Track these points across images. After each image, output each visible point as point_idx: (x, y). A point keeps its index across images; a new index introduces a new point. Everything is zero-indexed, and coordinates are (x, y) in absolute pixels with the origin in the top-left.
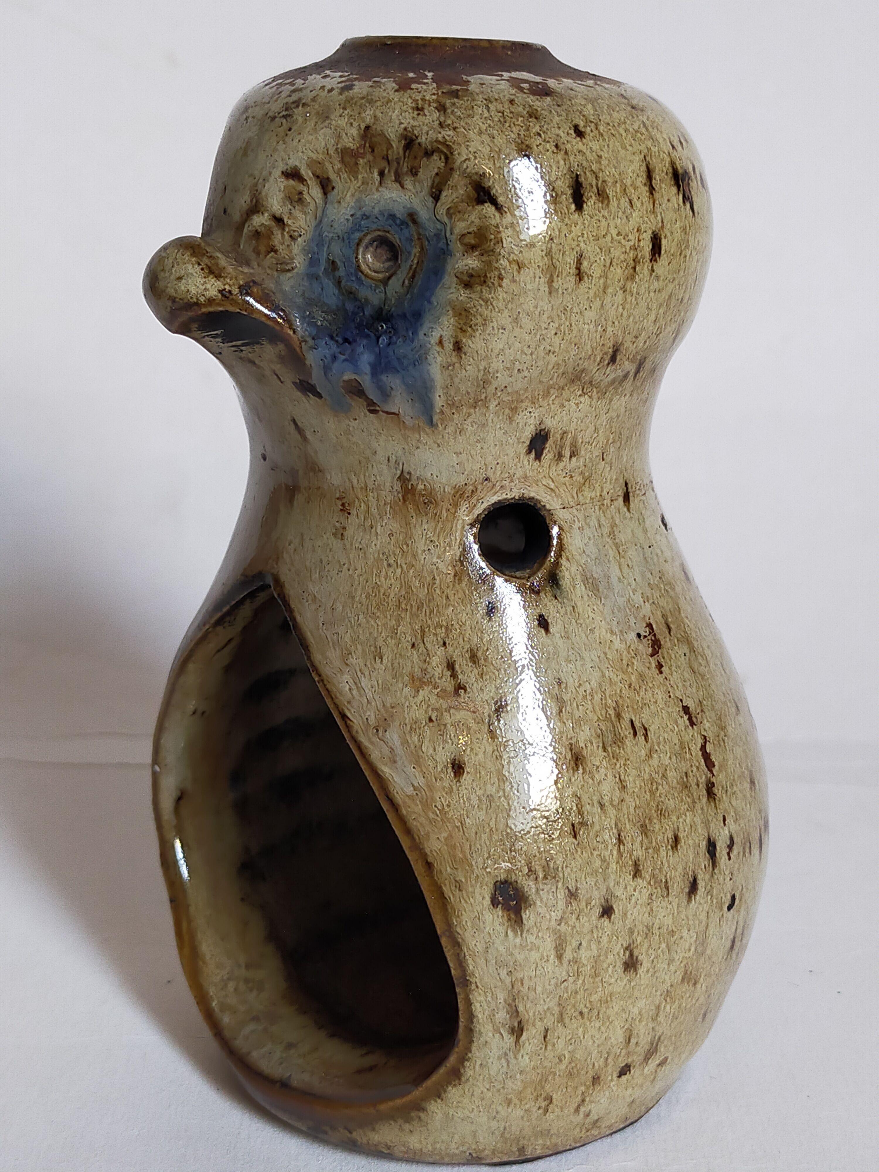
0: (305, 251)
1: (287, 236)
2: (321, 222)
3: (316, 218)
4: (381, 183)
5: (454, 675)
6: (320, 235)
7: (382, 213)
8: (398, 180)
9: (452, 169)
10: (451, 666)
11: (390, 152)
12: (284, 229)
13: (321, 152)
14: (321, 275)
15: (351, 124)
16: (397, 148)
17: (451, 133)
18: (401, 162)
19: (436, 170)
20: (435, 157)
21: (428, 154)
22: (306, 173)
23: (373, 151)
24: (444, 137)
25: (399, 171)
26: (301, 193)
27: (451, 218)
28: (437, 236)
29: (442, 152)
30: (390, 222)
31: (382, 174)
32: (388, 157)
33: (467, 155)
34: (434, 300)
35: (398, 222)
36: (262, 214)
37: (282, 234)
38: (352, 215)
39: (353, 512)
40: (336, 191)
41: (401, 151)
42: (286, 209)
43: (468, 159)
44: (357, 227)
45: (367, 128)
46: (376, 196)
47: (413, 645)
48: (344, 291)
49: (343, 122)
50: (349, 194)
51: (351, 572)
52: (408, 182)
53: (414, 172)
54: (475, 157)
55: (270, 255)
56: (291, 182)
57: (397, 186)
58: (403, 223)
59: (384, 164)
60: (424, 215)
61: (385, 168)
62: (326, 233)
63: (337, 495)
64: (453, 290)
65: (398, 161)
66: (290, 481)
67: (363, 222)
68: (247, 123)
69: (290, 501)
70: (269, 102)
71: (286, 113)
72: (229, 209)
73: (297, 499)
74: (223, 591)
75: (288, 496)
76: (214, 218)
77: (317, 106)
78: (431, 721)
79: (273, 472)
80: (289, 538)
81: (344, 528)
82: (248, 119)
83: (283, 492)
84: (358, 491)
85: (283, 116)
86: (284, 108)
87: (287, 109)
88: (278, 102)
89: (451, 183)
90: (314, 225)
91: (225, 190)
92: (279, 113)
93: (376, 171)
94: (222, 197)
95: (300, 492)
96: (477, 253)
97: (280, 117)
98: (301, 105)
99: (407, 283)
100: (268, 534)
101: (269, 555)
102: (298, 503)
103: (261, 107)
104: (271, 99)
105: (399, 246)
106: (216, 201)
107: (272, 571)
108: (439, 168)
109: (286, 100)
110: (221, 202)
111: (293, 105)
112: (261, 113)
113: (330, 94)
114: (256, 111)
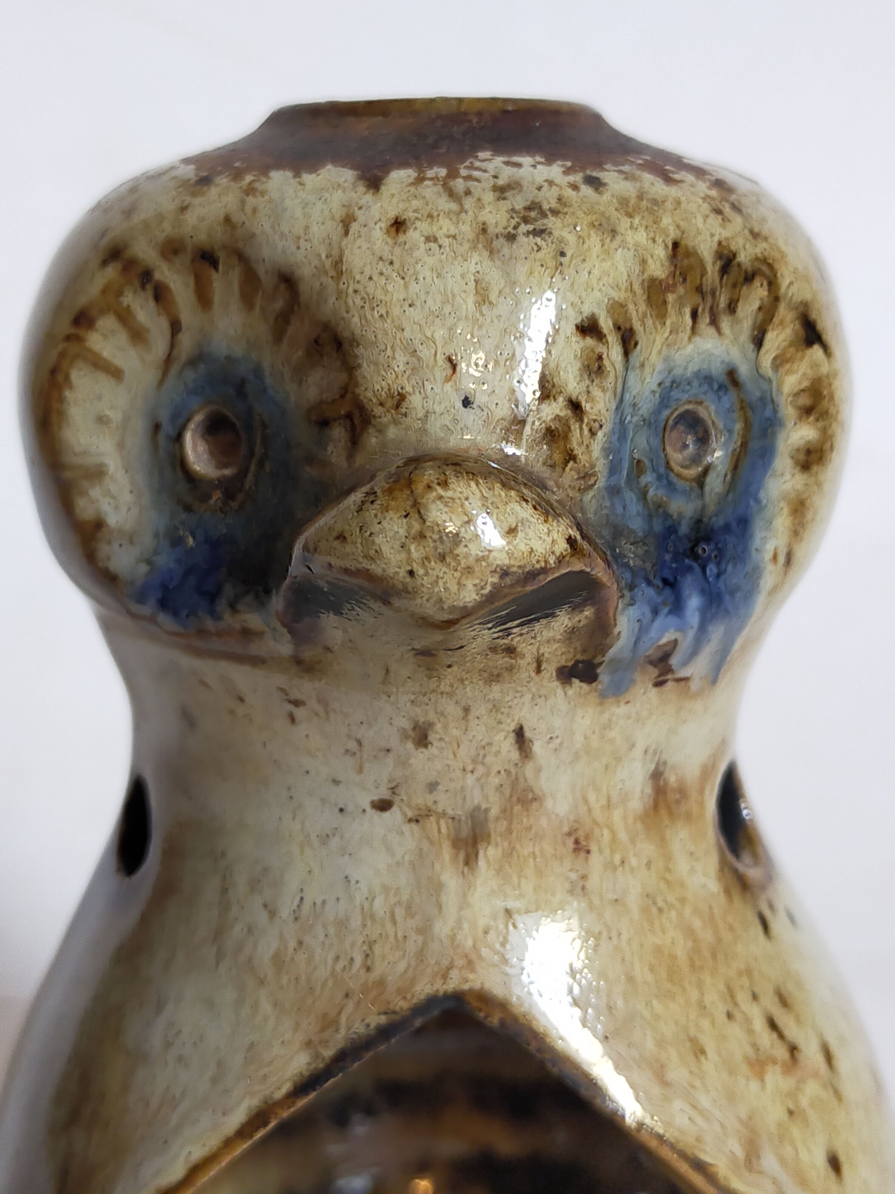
0: (607, 451)
1: (585, 428)
2: (621, 400)
3: (615, 395)
4: (693, 329)
5: (781, 1036)
6: (622, 421)
7: (697, 374)
8: (714, 322)
9: (777, 300)
10: (773, 1025)
11: (705, 281)
12: (581, 420)
13: (624, 288)
14: (623, 485)
15: (654, 241)
16: (713, 272)
17: (766, 245)
18: (718, 293)
19: (758, 303)
20: (757, 282)
21: (749, 278)
22: (606, 324)
23: (685, 280)
24: (763, 253)
25: (715, 308)
26: (600, 358)
27: (778, 370)
28: (762, 401)
29: (762, 274)
30: (706, 387)
31: (694, 315)
32: (702, 289)
33: (790, 277)
34: (762, 495)
35: (715, 386)
36: (555, 399)
37: (581, 429)
38: (660, 385)
39: (594, 848)
40: (639, 347)
41: (717, 279)
42: (583, 387)
43: (792, 283)
44: (663, 401)
45: (676, 245)
46: (689, 349)
47: (729, 1016)
48: (651, 505)
49: (641, 237)
50: (655, 350)
51: (615, 940)
52: (725, 323)
53: (732, 308)
55: (570, 466)
56: (589, 341)
57: (712, 331)
58: (721, 387)
59: (698, 299)
60: (744, 370)
61: (698, 305)
62: (629, 418)
63: (566, 829)
64: (788, 476)
65: (713, 293)
66: (465, 831)
67: (672, 393)
68: (440, 247)
69: (467, 863)
70: (462, 210)
71: (530, 227)
72: (480, 399)
73: (486, 856)
74: (317, 1056)
75: (462, 856)
76: (432, 418)
77: (580, 214)
78: (791, 1113)
79: (414, 826)
80: (482, 922)
81: (584, 877)
82: (435, 240)
83: (447, 852)
84: (597, 814)
85: (529, 232)
86: (517, 220)
87: (526, 220)
88: (488, 210)
89: (776, 320)
90: (614, 407)
91: (454, 366)
92: (515, 228)
93: (687, 311)
94: (448, 379)
95: (489, 843)
96: (812, 418)
97: (524, 234)
98: (548, 213)
99: (729, 477)
100: (425, 930)
101: (445, 963)
102: (488, 861)
103: (451, 220)
104: (462, 205)
105: (713, 423)
106: (428, 386)
107: (466, 987)
108: (761, 299)
109: (505, 205)
110: (448, 387)
111: (533, 214)
112: (467, 229)
113: (581, 194)
114: (445, 226)
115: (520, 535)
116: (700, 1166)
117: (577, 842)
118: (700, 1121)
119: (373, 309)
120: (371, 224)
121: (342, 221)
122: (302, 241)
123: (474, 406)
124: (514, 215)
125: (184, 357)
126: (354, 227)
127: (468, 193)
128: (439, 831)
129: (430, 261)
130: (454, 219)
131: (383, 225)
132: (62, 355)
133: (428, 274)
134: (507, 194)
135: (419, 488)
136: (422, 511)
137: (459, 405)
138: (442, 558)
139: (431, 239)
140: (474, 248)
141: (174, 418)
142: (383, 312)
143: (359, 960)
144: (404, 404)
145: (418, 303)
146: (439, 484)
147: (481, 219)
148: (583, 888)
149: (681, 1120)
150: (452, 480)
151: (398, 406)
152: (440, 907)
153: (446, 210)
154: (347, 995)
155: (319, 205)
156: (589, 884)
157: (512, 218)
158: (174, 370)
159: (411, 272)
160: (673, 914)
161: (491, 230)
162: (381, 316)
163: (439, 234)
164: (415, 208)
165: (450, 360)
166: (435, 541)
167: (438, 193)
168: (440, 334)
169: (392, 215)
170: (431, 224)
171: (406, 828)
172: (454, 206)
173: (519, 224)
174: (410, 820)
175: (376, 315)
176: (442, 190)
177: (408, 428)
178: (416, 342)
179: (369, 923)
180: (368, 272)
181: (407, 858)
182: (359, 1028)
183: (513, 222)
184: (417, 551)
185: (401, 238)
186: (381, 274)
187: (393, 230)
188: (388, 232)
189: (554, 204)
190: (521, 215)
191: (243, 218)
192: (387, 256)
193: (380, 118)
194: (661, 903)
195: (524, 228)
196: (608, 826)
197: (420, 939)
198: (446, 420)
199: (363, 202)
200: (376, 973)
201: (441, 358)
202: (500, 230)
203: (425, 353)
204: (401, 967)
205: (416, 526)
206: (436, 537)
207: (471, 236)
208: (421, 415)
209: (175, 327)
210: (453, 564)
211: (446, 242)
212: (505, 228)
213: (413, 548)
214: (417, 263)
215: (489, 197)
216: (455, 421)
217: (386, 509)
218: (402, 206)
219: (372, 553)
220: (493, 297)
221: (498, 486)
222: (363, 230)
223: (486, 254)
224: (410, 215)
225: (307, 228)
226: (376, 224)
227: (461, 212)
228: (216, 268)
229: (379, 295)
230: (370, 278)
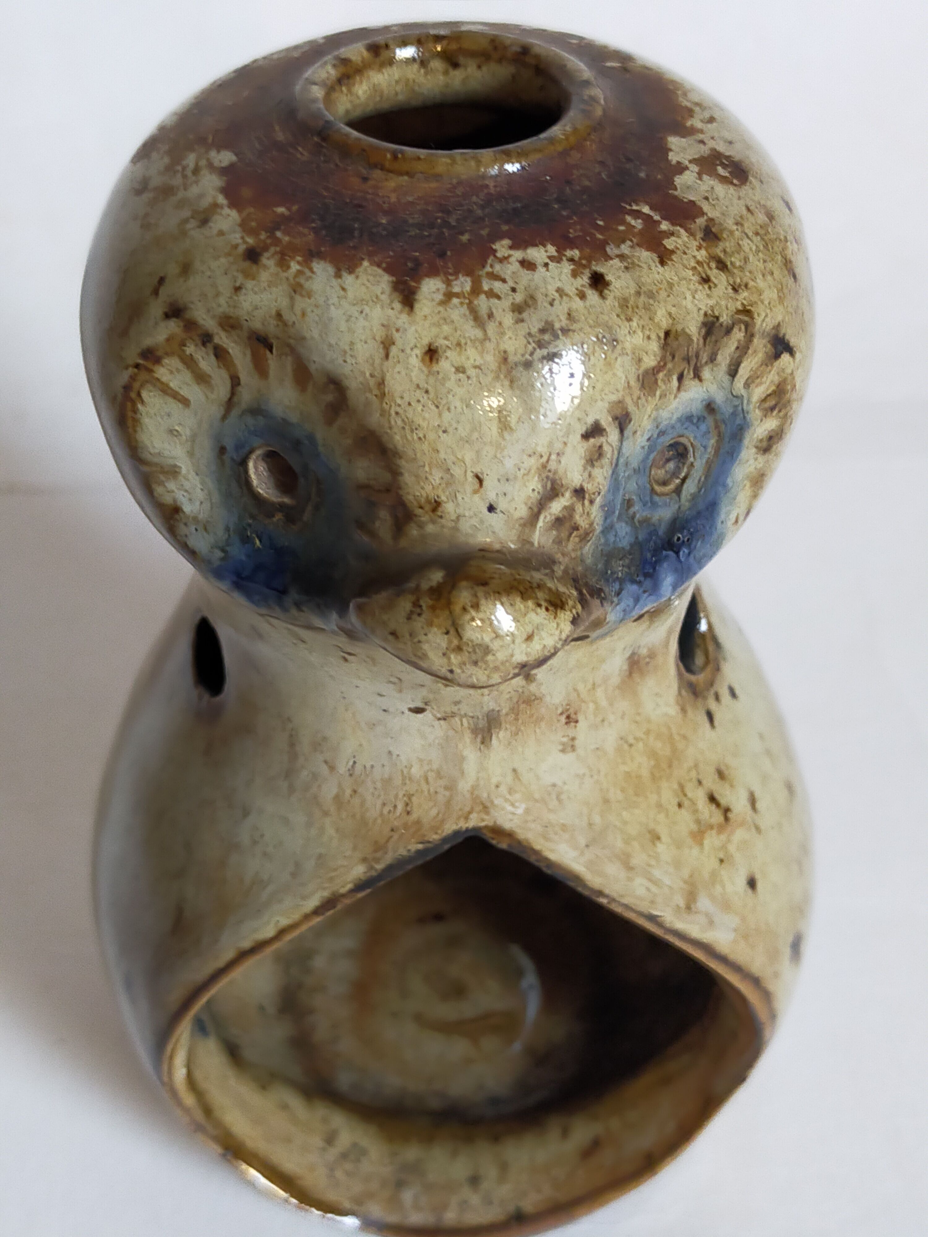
0: (603, 506)
1: (586, 502)
2: (617, 465)
3: (612, 464)
4: (679, 389)
5: (718, 805)
6: (616, 480)
7: (679, 420)
8: (697, 376)
9: (752, 335)
10: (712, 799)
11: (691, 349)
12: (583, 499)
13: (622, 389)
14: (615, 521)
15: (649, 338)
16: (698, 340)
17: (745, 294)
18: (701, 353)
19: (735, 345)
20: (736, 330)
21: (729, 331)
22: (606, 422)
23: (673, 357)
24: (742, 304)
25: (699, 365)
26: (600, 447)
27: (749, 387)
28: (734, 414)
29: (741, 321)
30: (687, 424)
31: (680, 378)
32: (688, 356)
33: (765, 311)
34: (729, 481)
35: (695, 421)
36: (563, 495)
37: (583, 505)
38: (649, 439)
39: (581, 718)
40: (632, 423)
41: (701, 343)
42: (586, 475)
43: (766, 316)
44: (651, 449)
45: (667, 334)
46: (675, 404)
47: (680, 805)
48: (637, 524)
49: (638, 339)
50: (646, 417)
51: (595, 777)
52: (706, 372)
53: (712, 359)
54: (771, 309)
55: (573, 535)
56: (592, 440)
57: (694, 382)
58: (700, 418)
59: (684, 365)
60: (719, 398)
61: (684, 369)
62: (622, 475)
63: (559, 711)
64: (752, 461)
65: (697, 356)
66: (482, 723)
67: (659, 440)
68: (468, 378)
69: (483, 743)
70: (486, 338)
71: (545, 352)
72: (502, 505)
73: (498, 737)
74: (371, 868)
75: (479, 739)
76: (462, 520)
77: (587, 329)
78: (722, 861)
79: (442, 722)
80: (494, 781)
81: (573, 739)
82: (464, 372)
83: (468, 737)
84: (584, 695)
85: (544, 358)
86: (533, 345)
87: (541, 345)
88: (507, 337)
89: (750, 351)
90: (610, 472)
91: (480, 481)
92: (532, 354)
93: (675, 378)
94: (475, 492)
95: (500, 729)
96: (775, 412)
97: (539, 360)
98: (560, 332)
99: (703, 479)
100: (451, 787)
101: (467, 809)
102: (500, 741)
103: (476, 348)
104: (485, 331)
105: (692, 444)
106: (459, 497)
107: (483, 824)
108: (739, 341)
109: (523, 329)
110: (476, 497)
111: (547, 337)
112: (491, 360)
113: (588, 303)
114: (472, 356)
115: (536, 638)
116: (652, 918)
117: (568, 717)
118: (654, 889)
119: (412, 431)
120: (408, 351)
121: (382, 343)
122: (348, 356)
123: (498, 511)
124: (531, 340)
125: (244, 406)
126: (394, 351)
127: (491, 316)
128: (462, 725)
129: (460, 392)
130: (480, 348)
131: (418, 352)
132: (133, 378)
133: (458, 404)
134: (525, 315)
135: (457, 609)
136: (460, 630)
137: (485, 510)
138: (476, 663)
139: (461, 370)
140: (497, 378)
141: (238, 447)
142: (421, 435)
143: (400, 807)
144: (440, 509)
145: (450, 430)
146: (472, 607)
147: (502, 347)
148: (573, 746)
149: (641, 892)
150: (483, 602)
151: (434, 510)
152: (463, 773)
153: (473, 338)
154: (392, 830)
155: (362, 322)
156: (577, 743)
157: (529, 343)
158: (235, 412)
159: (444, 402)
160: (641, 745)
161: (512, 359)
162: (420, 438)
163: (468, 364)
164: (445, 334)
165: (477, 477)
166: (469, 653)
167: (465, 315)
168: (468, 456)
169: (425, 341)
170: (460, 354)
171: (436, 723)
172: (479, 333)
173: (535, 349)
174: (439, 719)
175: (415, 437)
176: (467, 313)
177: (443, 527)
178: (450, 463)
179: (408, 782)
180: (407, 399)
181: (437, 741)
182: (403, 852)
183: (530, 348)
184: (456, 658)
185: (435, 368)
186: (419, 401)
187: (427, 358)
188: (423, 360)
189: (564, 322)
190: (537, 339)
191: (294, 318)
192: (423, 385)
193: (406, 178)
194: (631, 741)
195: (539, 353)
196: (593, 702)
197: (447, 793)
198: (474, 521)
199: (399, 323)
200: (414, 816)
201: (470, 475)
202: (518, 358)
203: (457, 471)
204: (434, 812)
205: (456, 642)
206: (470, 650)
207: (494, 366)
208: (454, 517)
209: (235, 381)
210: (484, 666)
211: (472, 372)
212: (523, 355)
213: (452, 656)
214: (449, 392)
215: (508, 319)
216: (482, 522)
217: (430, 624)
218: (434, 330)
219: (419, 654)
220: (513, 424)
221: (518, 600)
222: (402, 355)
223: (507, 383)
224: (441, 342)
225: (352, 343)
226: (412, 349)
227: (485, 340)
228: (271, 351)
229: (419, 421)
230: (409, 404)
